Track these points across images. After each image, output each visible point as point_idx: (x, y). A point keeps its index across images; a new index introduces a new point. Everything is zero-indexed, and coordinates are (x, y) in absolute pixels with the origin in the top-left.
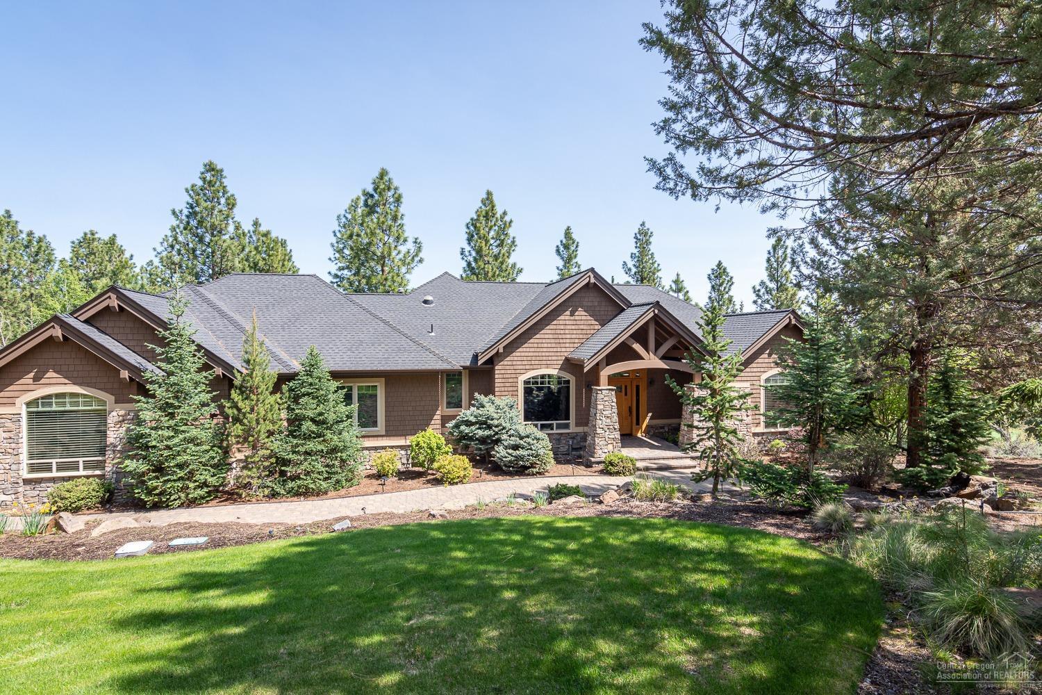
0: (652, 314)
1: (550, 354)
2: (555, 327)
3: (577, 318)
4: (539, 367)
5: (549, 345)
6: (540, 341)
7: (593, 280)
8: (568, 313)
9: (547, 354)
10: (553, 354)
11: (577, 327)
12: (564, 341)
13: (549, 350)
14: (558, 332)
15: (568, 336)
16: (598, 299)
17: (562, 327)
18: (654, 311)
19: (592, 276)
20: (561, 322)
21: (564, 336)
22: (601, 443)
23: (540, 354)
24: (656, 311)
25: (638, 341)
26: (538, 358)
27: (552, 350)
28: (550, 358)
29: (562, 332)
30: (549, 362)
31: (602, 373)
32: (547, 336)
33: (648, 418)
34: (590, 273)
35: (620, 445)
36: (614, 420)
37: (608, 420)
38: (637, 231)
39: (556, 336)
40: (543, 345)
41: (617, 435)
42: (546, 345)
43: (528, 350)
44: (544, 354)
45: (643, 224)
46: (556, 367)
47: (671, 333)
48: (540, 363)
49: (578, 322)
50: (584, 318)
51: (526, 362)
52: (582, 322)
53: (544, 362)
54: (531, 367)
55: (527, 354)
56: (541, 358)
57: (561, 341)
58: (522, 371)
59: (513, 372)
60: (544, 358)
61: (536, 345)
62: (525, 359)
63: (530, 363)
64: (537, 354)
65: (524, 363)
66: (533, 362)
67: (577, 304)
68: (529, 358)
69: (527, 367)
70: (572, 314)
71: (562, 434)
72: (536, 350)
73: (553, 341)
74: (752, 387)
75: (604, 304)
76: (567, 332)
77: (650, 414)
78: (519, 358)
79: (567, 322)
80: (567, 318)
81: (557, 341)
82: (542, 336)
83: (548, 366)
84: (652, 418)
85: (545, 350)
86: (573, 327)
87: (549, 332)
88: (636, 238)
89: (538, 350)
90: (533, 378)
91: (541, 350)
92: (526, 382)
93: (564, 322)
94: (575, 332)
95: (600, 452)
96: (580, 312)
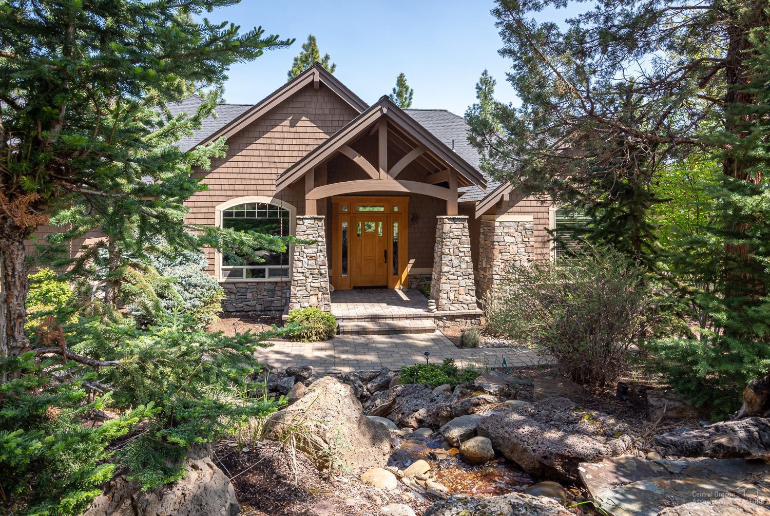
0: (379, 114)
1: (262, 176)
2: (268, 141)
3: (299, 129)
4: (245, 193)
5: (260, 165)
6: (248, 159)
7: (317, 78)
8: (287, 123)
9: (257, 176)
10: (265, 176)
11: (299, 142)
12: (282, 159)
13: (259, 171)
14: (273, 147)
15: (287, 153)
16: (329, 106)
17: (279, 141)
18: (381, 110)
19: (317, 73)
20: (277, 135)
21: (281, 154)
22: (299, 294)
23: (247, 176)
24: (385, 110)
25: (362, 153)
26: (244, 182)
27: (263, 171)
28: (261, 182)
29: (278, 147)
30: (259, 188)
31: (307, 196)
32: (256, 153)
33: (409, 267)
34: (314, 70)
35: (328, 297)
36: (320, 262)
37: (312, 262)
38: (478, 81)
39: (270, 153)
40: (250, 165)
41: (325, 283)
42: (255, 165)
43: (230, 170)
44: (252, 176)
45: (485, 73)
46: (269, 193)
47: (413, 144)
48: (247, 187)
49: (301, 136)
50: (309, 129)
51: (227, 187)
52: (307, 136)
53: (252, 187)
54: (234, 193)
55: (228, 176)
56: (248, 182)
57: (277, 159)
58: (221, 199)
59: (209, 199)
60: (253, 182)
61: (241, 165)
62: (225, 182)
63: (232, 187)
64: (242, 176)
65: (224, 187)
66: (237, 187)
67: (301, 111)
68: (231, 182)
69: (229, 193)
70: (292, 125)
71: (276, 283)
72: (241, 170)
73: (266, 159)
74: (537, 221)
75: (337, 112)
76: (285, 147)
77: (412, 261)
78: (217, 182)
79: (286, 135)
80: (286, 129)
81: (272, 159)
82: (250, 153)
83: (257, 192)
84: (414, 266)
85: (254, 171)
86: (294, 142)
87: (260, 147)
88: (478, 88)
89: (245, 170)
90: (236, 207)
91: (249, 171)
92: (227, 214)
93: (281, 135)
94: (296, 148)
95: (297, 306)
96: (304, 122)
